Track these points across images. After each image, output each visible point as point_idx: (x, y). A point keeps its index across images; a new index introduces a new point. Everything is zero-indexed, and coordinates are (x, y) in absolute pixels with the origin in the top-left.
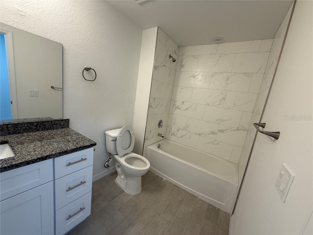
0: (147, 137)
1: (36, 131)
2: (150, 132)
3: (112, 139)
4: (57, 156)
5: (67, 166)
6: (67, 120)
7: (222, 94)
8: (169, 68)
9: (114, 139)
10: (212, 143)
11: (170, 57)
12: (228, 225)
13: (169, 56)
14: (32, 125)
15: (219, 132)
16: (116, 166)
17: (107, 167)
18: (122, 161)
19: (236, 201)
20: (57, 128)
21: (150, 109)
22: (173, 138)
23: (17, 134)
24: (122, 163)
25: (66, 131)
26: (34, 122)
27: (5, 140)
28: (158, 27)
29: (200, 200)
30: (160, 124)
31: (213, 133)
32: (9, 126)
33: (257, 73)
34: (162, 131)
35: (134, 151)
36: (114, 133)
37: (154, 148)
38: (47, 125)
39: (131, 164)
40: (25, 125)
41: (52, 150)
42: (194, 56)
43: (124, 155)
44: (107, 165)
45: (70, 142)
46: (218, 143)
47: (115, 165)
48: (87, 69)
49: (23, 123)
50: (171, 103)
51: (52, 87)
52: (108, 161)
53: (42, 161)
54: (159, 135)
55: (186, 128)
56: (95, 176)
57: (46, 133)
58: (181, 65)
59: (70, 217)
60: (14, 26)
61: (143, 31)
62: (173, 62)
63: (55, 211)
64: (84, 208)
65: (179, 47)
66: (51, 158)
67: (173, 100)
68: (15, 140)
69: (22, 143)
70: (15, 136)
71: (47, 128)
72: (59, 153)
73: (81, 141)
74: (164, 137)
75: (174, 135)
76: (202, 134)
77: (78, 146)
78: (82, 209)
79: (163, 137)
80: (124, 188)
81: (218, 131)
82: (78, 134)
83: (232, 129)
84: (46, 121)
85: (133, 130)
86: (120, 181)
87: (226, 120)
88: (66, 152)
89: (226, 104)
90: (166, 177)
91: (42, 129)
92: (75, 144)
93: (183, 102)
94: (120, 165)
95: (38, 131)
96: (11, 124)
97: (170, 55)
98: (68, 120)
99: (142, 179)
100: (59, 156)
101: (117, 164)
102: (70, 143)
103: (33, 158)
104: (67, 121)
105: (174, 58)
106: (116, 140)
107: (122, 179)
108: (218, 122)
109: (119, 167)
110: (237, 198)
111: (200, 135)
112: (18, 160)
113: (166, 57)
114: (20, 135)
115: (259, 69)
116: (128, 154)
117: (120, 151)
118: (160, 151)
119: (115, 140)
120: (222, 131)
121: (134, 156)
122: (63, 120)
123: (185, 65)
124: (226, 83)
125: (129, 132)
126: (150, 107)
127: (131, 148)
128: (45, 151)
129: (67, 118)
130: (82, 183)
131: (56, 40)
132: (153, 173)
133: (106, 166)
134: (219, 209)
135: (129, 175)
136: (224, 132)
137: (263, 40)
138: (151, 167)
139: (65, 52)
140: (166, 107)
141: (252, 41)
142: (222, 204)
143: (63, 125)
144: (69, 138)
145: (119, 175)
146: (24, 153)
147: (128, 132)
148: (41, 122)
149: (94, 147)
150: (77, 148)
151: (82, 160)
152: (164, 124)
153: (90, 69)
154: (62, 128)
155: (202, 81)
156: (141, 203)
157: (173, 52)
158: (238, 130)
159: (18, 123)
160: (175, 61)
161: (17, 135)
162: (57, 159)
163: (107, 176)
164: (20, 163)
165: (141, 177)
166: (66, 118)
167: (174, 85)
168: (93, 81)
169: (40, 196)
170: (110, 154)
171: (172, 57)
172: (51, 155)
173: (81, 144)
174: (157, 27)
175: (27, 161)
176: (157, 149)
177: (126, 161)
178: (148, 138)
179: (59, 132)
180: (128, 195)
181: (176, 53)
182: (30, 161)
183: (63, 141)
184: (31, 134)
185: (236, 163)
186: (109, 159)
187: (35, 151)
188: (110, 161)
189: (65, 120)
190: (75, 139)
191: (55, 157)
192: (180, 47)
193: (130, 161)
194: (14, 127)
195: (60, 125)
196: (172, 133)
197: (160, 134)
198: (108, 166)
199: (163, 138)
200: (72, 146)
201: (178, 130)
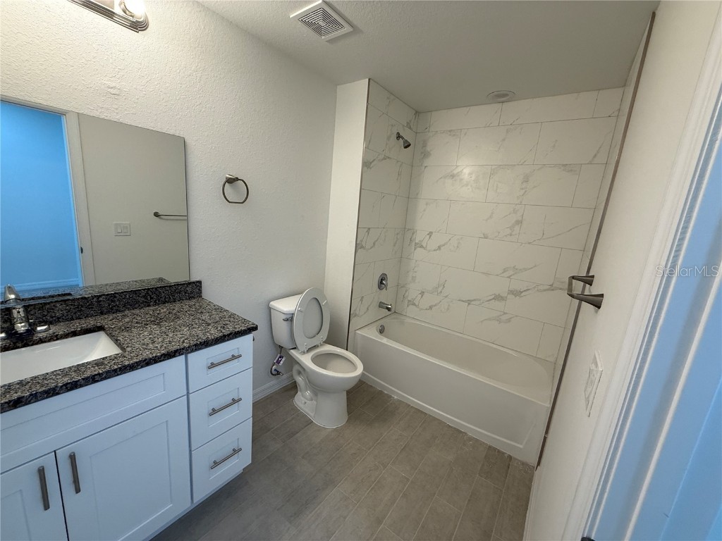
0: (355, 311)
1: (145, 306)
2: (362, 300)
3: (284, 317)
4: (192, 351)
5: (209, 368)
6: (197, 282)
7: (515, 211)
8: (398, 162)
9: (288, 316)
10: (498, 320)
11: (399, 137)
12: (529, 488)
13: (395, 136)
14: (139, 296)
15: (511, 296)
16: (294, 372)
17: (275, 375)
18: (306, 360)
19: (545, 439)
20: (181, 299)
21: (359, 251)
22: (411, 311)
23: (113, 313)
24: (306, 365)
25: (197, 304)
26: (140, 290)
27: (99, 325)
28: (369, 79)
29: (471, 439)
30: (382, 282)
31: (498, 298)
32: (101, 299)
33: (590, 163)
34: (386, 296)
35: (329, 341)
36: (287, 306)
37: (371, 334)
38: (163, 294)
39: (325, 368)
40: (125, 296)
41: (182, 340)
42: (450, 131)
43: (310, 350)
44: (275, 370)
45: (209, 325)
46: (509, 320)
47: (292, 371)
48: (231, 181)
49: (122, 292)
50: (404, 236)
51: (156, 215)
52: (278, 362)
53: (168, 359)
54: (381, 305)
55: (440, 290)
56: (258, 390)
57: (163, 310)
58: (422, 153)
59: (216, 464)
60: (102, 117)
61: (338, 87)
62: (406, 147)
63: (190, 451)
64: (240, 450)
65: (417, 113)
66: (182, 354)
67: (409, 230)
68: (113, 324)
69: (127, 329)
70: (111, 318)
71: (163, 299)
72: (195, 345)
73: (228, 323)
74: (393, 310)
75: (414, 304)
76: (475, 300)
77: (226, 332)
78: (236, 451)
79: (389, 309)
80: (312, 414)
81: (508, 294)
82: (220, 310)
83: (539, 288)
84: (160, 287)
85: (325, 298)
86: (303, 402)
87: (526, 270)
88: (207, 344)
89: (524, 233)
90: (397, 394)
91: (155, 301)
92: (219, 328)
93: (430, 234)
94: (303, 370)
95: (149, 306)
96: (104, 295)
97: (398, 133)
98: (200, 282)
99: (348, 399)
100: (196, 350)
101: (296, 368)
102: (210, 327)
103: (154, 355)
104: (198, 285)
105: (406, 141)
106: (292, 318)
107: (307, 399)
108: (506, 274)
109: (299, 373)
110: (547, 432)
111: (469, 302)
112: (132, 358)
113: (389, 138)
114: (119, 315)
115: (595, 156)
116: (318, 346)
117: (302, 342)
118: (385, 341)
119: (290, 319)
120: (517, 293)
121: (330, 351)
122: (191, 283)
123: (431, 152)
124: (523, 189)
125: (317, 302)
126: (359, 247)
127: (324, 335)
128: (170, 342)
129: (198, 279)
130: (234, 401)
131: (171, 132)
132: (371, 386)
133: (274, 372)
134: (510, 457)
135: (320, 388)
136: (522, 295)
137: (601, 91)
138: (366, 373)
139: (189, 151)
140: (394, 246)
141: (576, 94)
142: (518, 445)
143: (192, 293)
144: (206, 317)
145: (301, 391)
146: (137, 346)
147: (315, 302)
148: (152, 288)
149: (254, 333)
150: (225, 336)
151: (234, 357)
152: (390, 282)
153: (237, 179)
154: (190, 298)
155: (469, 187)
156: (349, 444)
157: (403, 126)
158: (553, 290)
159: (115, 293)
160: (409, 145)
161: (114, 315)
162: (192, 356)
163: (276, 393)
164: (136, 362)
165: (345, 393)
166: (194, 279)
167: (409, 197)
168: (242, 203)
169: (167, 421)
170: (281, 347)
171: (403, 138)
172: (183, 349)
173: (230, 329)
174: (367, 80)
175: (146, 359)
176: (378, 334)
177: (314, 360)
178: (357, 313)
179: (186, 308)
180: (320, 429)
181: (410, 128)
182: (151, 359)
183: (196, 324)
184: (137, 311)
185: (551, 362)
186: (280, 357)
187: (153, 342)
188: (282, 362)
189: (194, 283)
190: (218, 319)
191: (190, 353)
192: (420, 113)
193: (322, 360)
194: (108, 300)
195: (185, 293)
196: (409, 301)
197: (384, 304)
198: (278, 373)
199: (390, 313)
200: (214, 333)
201: (422, 293)
